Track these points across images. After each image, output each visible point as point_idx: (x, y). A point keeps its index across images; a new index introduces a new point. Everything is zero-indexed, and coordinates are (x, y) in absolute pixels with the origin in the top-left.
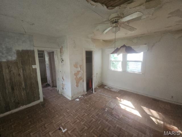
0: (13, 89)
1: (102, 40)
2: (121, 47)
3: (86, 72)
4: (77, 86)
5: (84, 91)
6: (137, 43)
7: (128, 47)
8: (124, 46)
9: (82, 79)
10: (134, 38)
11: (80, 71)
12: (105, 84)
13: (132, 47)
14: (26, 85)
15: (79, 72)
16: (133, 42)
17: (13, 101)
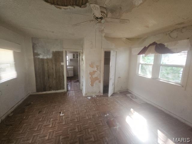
0: (49, 77)
1: (125, 39)
2: (149, 46)
3: (104, 73)
4: (92, 85)
5: (100, 92)
6: (177, 37)
7: (159, 44)
8: (154, 43)
9: (98, 79)
10: (173, 30)
11: (96, 71)
12: (130, 91)
13: (166, 44)
14: (56, 76)
15: (94, 72)
16: (170, 36)
17: (48, 85)
